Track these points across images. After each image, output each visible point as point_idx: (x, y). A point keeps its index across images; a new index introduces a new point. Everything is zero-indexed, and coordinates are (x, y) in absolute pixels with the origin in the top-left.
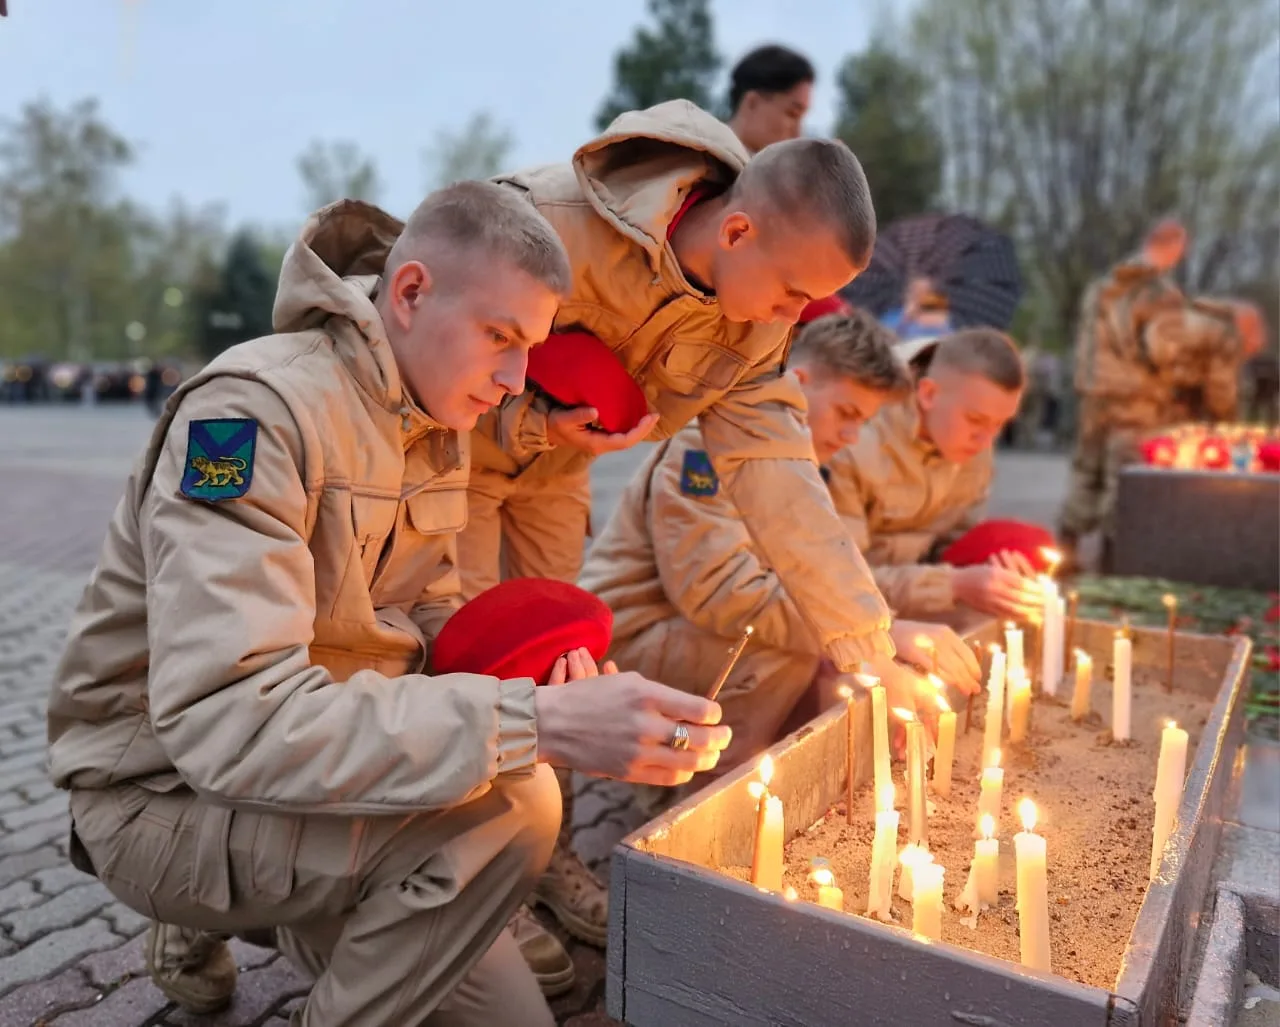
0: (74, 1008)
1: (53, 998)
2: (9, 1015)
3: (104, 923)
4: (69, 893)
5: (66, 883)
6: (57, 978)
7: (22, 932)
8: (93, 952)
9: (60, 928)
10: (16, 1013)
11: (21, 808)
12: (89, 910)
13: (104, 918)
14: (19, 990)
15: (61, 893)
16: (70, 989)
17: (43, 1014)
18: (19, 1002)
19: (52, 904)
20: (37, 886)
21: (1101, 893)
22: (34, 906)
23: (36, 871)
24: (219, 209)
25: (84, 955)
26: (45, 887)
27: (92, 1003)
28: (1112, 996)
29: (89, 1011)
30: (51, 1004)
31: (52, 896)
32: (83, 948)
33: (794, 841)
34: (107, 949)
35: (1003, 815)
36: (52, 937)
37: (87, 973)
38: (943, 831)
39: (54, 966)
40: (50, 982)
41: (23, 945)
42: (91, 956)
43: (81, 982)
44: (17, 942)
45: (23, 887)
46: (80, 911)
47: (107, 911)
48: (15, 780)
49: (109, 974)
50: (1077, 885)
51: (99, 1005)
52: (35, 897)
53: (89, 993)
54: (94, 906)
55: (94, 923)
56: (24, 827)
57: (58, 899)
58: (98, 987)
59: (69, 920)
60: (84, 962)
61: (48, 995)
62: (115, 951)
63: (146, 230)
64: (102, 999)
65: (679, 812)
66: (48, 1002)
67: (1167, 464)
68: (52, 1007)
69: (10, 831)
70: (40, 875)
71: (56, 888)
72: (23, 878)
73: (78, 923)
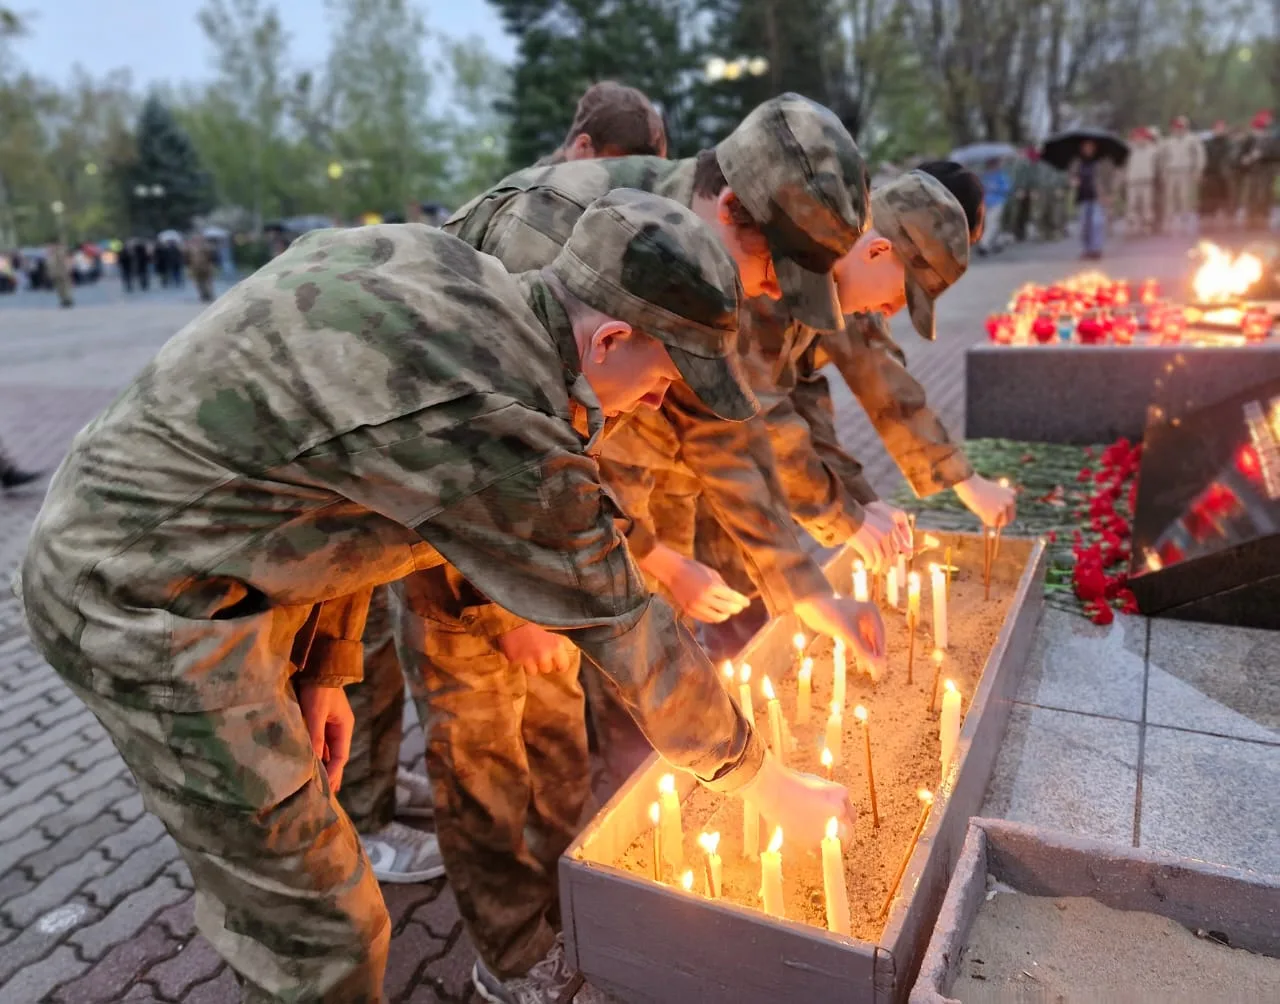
0: (163, 959)
1: (143, 953)
2: (111, 974)
3: (169, 880)
4: (135, 856)
5: (131, 847)
6: (143, 936)
7: (104, 899)
8: (167, 907)
9: (135, 890)
10: (116, 972)
11: (74, 779)
12: (154, 871)
13: (169, 875)
14: (115, 951)
15: (128, 857)
16: (156, 944)
17: (138, 968)
18: (117, 960)
19: (122, 870)
20: (106, 854)
21: (908, 808)
22: (109, 872)
23: (101, 839)
24: (125, 74)
25: (160, 912)
26: (114, 854)
27: (176, 953)
28: (877, 949)
29: (175, 961)
30: (143, 959)
31: (120, 862)
32: (157, 906)
33: (695, 792)
34: (177, 903)
35: (847, 740)
36: (131, 898)
37: (166, 927)
38: (801, 764)
39: (138, 925)
40: (137, 939)
41: (107, 910)
42: (166, 912)
43: (163, 935)
44: (102, 908)
45: (94, 856)
46: (148, 871)
47: (171, 869)
48: (61, 751)
49: (185, 925)
50: (892, 802)
51: (181, 955)
52: (107, 865)
53: (171, 944)
54: (159, 865)
55: (162, 881)
56: (81, 797)
57: (126, 863)
58: (176, 938)
59: (140, 881)
60: (161, 918)
61: (139, 952)
62: (184, 905)
63: (50, 103)
64: (183, 949)
65: (606, 814)
66: (140, 958)
67: (1007, 341)
68: (144, 962)
69: (70, 803)
70: (106, 843)
71: (122, 854)
72: (92, 848)
73: (148, 883)
